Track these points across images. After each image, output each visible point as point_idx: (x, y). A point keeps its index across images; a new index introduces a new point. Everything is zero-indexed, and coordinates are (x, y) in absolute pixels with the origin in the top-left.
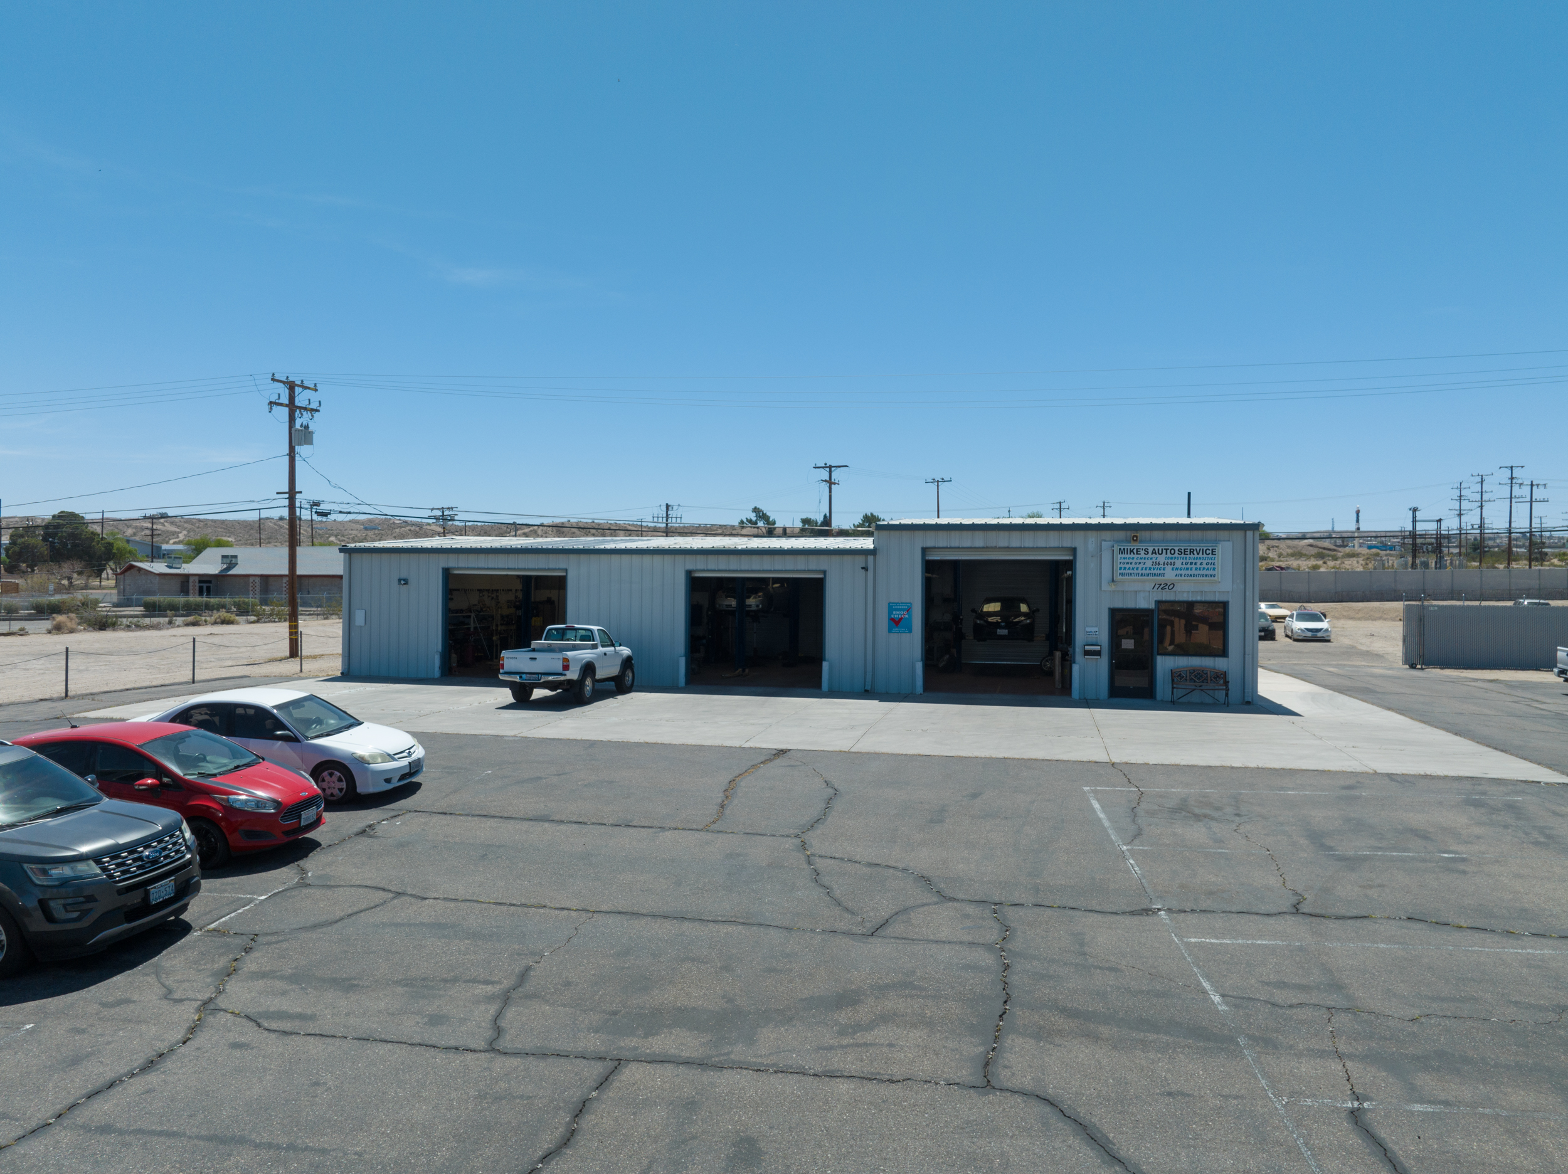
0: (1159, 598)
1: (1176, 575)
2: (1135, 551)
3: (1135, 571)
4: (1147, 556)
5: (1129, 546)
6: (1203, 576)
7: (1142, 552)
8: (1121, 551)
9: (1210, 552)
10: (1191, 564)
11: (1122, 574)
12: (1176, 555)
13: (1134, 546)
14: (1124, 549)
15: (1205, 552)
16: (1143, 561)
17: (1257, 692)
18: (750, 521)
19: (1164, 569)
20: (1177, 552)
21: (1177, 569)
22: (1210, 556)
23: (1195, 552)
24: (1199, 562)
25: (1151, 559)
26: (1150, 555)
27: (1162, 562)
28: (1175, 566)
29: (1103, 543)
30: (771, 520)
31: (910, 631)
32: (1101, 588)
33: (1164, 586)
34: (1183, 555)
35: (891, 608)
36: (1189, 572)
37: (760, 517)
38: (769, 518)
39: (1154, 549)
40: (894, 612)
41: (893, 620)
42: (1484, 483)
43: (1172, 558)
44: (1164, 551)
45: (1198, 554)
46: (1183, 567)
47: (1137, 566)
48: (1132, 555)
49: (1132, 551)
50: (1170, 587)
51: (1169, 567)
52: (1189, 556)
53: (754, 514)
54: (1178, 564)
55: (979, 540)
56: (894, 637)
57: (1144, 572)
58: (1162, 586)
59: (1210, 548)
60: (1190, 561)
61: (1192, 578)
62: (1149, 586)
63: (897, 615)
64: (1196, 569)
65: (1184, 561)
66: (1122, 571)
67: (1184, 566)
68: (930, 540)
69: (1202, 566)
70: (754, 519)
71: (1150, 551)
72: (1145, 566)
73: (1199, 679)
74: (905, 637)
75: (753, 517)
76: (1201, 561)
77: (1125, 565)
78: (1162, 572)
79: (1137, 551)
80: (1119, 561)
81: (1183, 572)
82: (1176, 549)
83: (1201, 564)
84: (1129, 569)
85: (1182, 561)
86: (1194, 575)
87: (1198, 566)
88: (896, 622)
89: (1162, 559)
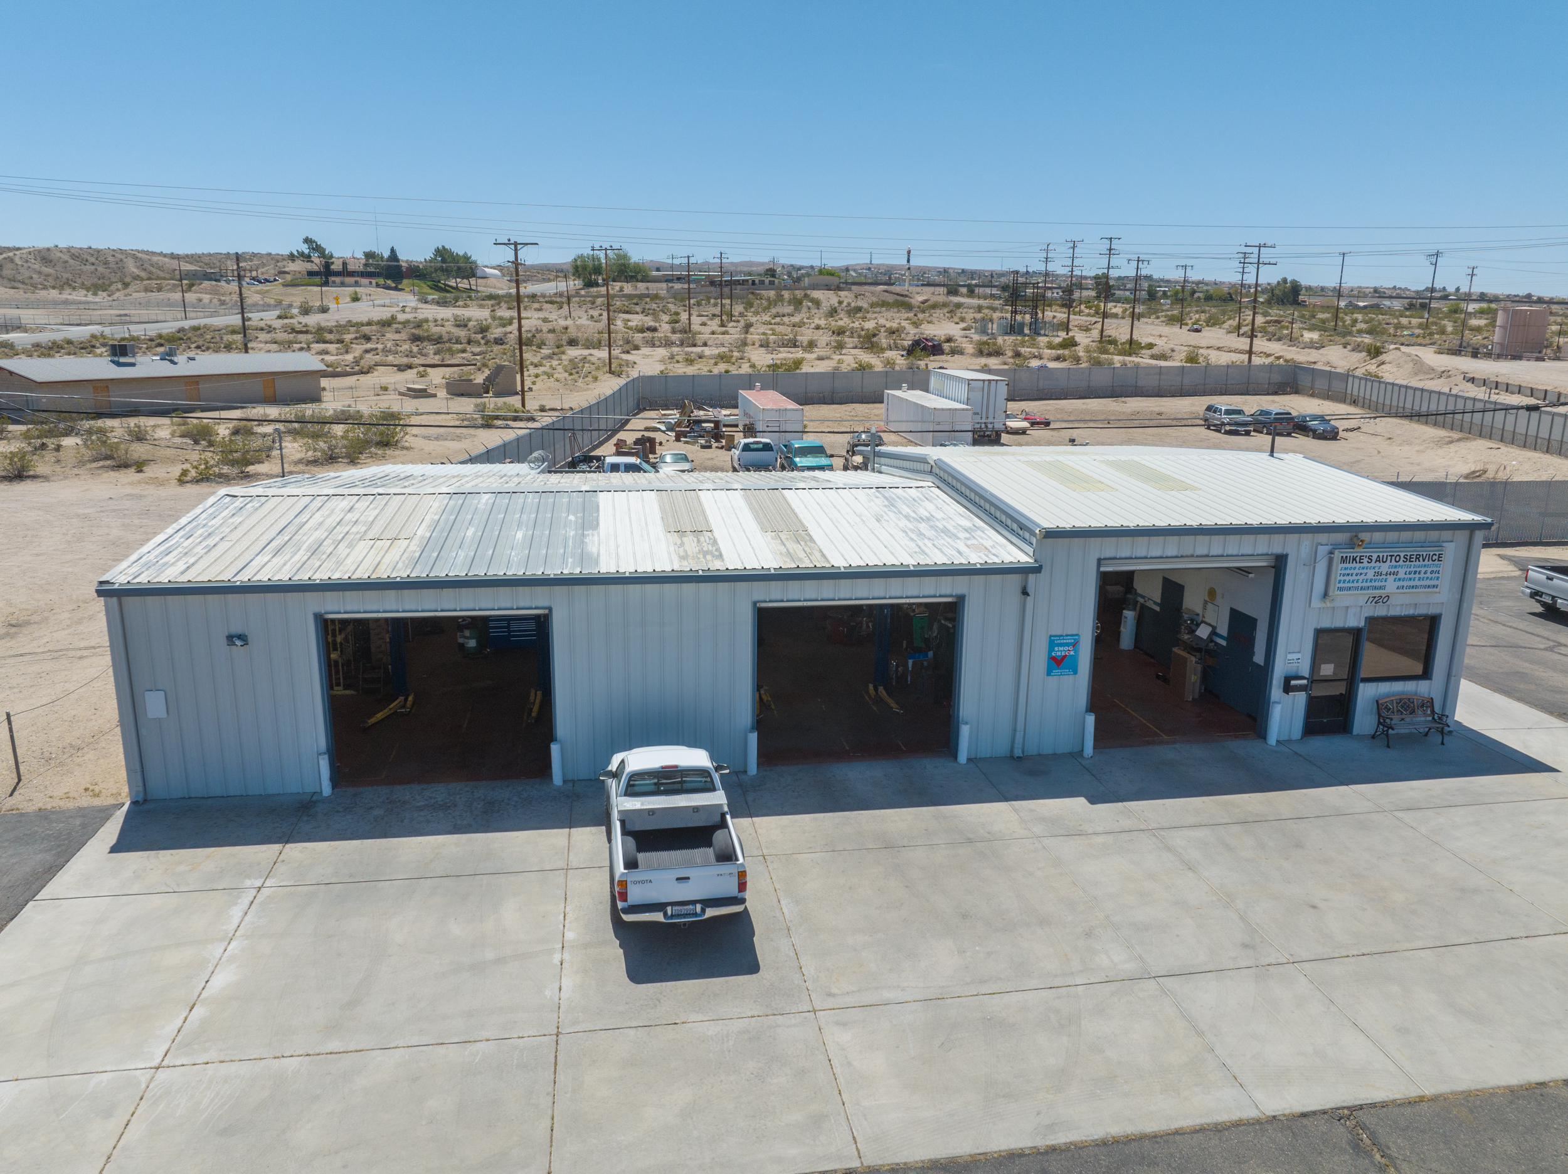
0: (1370, 613)
1: (1398, 588)
2: (1358, 559)
3: (1355, 585)
4: (1369, 565)
5: (1350, 553)
6: (1425, 587)
7: (1366, 560)
8: (1344, 560)
9: (1437, 557)
10: (1415, 572)
11: (1340, 589)
12: (1401, 563)
13: (1357, 552)
14: (1346, 557)
15: (1431, 558)
16: (1365, 571)
17: (1454, 717)
18: (302, 254)
19: (1386, 581)
20: (1402, 559)
21: (1399, 579)
22: (1436, 562)
23: (1421, 559)
24: (1423, 570)
25: (1374, 568)
26: (1373, 564)
27: (1384, 573)
28: (1398, 577)
29: (1319, 547)
30: (327, 252)
31: (1075, 672)
32: (1310, 606)
33: (1377, 600)
34: (1408, 563)
35: (1052, 644)
36: (1412, 583)
37: (313, 249)
38: (324, 250)
39: (1379, 556)
40: (1056, 649)
41: (1054, 659)
42: (1076, 249)
43: (1396, 567)
44: (1389, 558)
45: (1424, 560)
46: (1406, 576)
47: (1358, 577)
48: (1354, 565)
49: (1354, 559)
50: (1385, 600)
51: (1392, 577)
52: (1414, 563)
53: (306, 246)
54: (1402, 572)
55: (1172, 547)
56: (1053, 681)
57: (1364, 584)
58: (1376, 599)
59: (1437, 553)
60: (1415, 569)
61: (1414, 590)
62: (1362, 601)
63: (1059, 652)
64: (1419, 580)
65: (1408, 570)
66: (1342, 585)
67: (1408, 576)
68: (1109, 549)
69: (1426, 576)
70: (306, 251)
71: (1374, 559)
72: (1366, 578)
73: (1406, 710)
74: (1068, 680)
75: (305, 249)
76: (1426, 569)
77: (1345, 578)
78: (1383, 584)
79: (1360, 559)
80: (1339, 572)
81: (1405, 584)
82: (1402, 555)
83: (1425, 573)
84: (1349, 582)
85: (1406, 569)
86: (1417, 587)
87: (1422, 575)
88: (1057, 662)
89: (1385, 568)
